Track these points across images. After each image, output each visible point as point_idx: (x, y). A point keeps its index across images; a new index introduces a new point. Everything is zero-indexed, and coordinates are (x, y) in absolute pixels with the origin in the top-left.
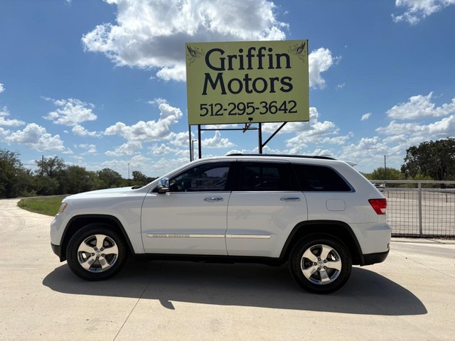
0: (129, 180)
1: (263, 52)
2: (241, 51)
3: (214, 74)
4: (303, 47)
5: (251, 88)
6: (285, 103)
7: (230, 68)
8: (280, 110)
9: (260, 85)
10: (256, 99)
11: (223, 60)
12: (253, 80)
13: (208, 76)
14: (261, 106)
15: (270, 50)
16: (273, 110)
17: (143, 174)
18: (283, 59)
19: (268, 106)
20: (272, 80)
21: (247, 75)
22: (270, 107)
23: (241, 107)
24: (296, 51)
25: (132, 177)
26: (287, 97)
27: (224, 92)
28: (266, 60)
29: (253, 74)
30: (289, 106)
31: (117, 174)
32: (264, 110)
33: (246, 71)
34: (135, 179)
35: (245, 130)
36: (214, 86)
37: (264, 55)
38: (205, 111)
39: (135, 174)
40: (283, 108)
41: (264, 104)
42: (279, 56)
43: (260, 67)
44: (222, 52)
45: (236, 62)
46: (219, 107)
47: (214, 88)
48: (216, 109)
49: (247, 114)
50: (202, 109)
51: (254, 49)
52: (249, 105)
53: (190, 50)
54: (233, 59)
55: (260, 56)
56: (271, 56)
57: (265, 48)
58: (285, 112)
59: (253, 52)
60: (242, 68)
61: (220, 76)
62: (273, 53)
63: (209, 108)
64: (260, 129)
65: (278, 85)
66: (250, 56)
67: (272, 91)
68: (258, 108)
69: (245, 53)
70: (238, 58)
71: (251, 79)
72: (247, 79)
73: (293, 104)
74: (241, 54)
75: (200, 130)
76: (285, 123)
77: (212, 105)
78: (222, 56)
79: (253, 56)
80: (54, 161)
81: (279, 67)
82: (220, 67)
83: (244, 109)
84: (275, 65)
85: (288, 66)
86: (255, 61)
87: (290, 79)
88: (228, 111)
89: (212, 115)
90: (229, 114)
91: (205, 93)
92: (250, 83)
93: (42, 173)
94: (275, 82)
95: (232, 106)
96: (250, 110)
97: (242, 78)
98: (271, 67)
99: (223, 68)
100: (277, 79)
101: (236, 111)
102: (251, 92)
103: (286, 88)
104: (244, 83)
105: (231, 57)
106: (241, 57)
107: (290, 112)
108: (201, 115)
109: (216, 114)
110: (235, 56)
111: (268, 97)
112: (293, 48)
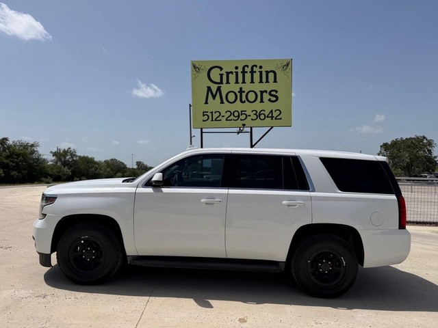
0: (133, 169)
1: (255, 69)
2: (237, 68)
3: (214, 88)
4: (288, 65)
5: (244, 99)
6: (272, 111)
7: (228, 82)
8: (268, 117)
9: (252, 97)
10: (248, 107)
11: (221, 75)
12: (246, 92)
13: (209, 89)
14: (252, 114)
15: (261, 67)
16: (262, 117)
17: (145, 164)
18: (271, 76)
19: (258, 114)
20: (262, 92)
21: (241, 88)
22: (260, 115)
23: (236, 114)
24: (281, 69)
25: (135, 167)
26: (274, 106)
27: (222, 102)
28: (257, 76)
29: (246, 88)
30: (275, 114)
31: (123, 163)
32: (255, 117)
33: (240, 85)
34: (138, 169)
35: (238, 133)
36: (214, 97)
37: (255, 72)
38: (206, 117)
39: (138, 163)
40: (270, 115)
41: (255, 112)
42: (267, 72)
43: (252, 82)
44: (221, 69)
45: (232, 78)
46: (218, 114)
47: (214, 99)
48: (215, 116)
49: (241, 120)
50: (204, 115)
51: (247, 66)
52: (243, 112)
53: (194, 67)
54: (230, 75)
55: (252, 72)
56: (261, 72)
57: (256, 66)
58: (272, 119)
59: (246, 69)
60: (237, 82)
61: (219, 89)
62: (263, 70)
63: (210, 115)
64: (251, 132)
65: (266, 97)
66: (244, 72)
67: (262, 101)
68: (250, 116)
69: (240, 70)
70: (234, 74)
71: (244, 92)
72: (241, 91)
73: (278, 112)
74: (236, 71)
75: (202, 132)
76: (272, 127)
77: (212, 112)
78: (221, 73)
79: (247, 72)
80: (67, 152)
81: (267, 82)
82: (219, 81)
83: (239, 116)
84: (264, 80)
85: (275, 81)
86: (248, 76)
87: (276, 92)
88: (225, 118)
89: (212, 120)
90: (226, 120)
91: (206, 103)
92: (244, 95)
93: (56, 163)
94: (264, 94)
95: (229, 114)
96: (244, 117)
97: (237, 90)
98: (261, 82)
99: (221, 83)
100: (266, 91)
101: (232, 117)
102: (244, 102)
103: (273, 99)
104: (238, 94)
105: (228, 73)
106: (237, 73)
107: (276, 119)
108: (203, 121)
109: (216, 120)
110: (232, 73)
111: (258, 106)
112: (280, 66)
